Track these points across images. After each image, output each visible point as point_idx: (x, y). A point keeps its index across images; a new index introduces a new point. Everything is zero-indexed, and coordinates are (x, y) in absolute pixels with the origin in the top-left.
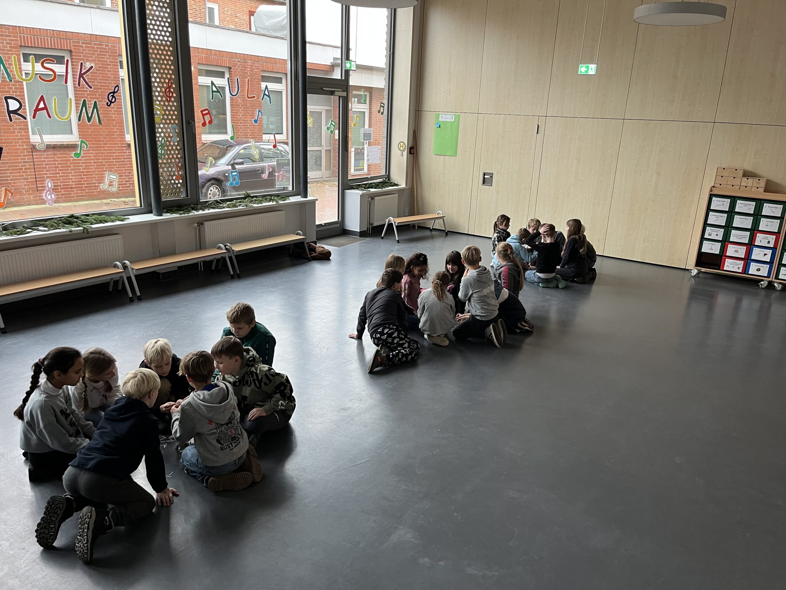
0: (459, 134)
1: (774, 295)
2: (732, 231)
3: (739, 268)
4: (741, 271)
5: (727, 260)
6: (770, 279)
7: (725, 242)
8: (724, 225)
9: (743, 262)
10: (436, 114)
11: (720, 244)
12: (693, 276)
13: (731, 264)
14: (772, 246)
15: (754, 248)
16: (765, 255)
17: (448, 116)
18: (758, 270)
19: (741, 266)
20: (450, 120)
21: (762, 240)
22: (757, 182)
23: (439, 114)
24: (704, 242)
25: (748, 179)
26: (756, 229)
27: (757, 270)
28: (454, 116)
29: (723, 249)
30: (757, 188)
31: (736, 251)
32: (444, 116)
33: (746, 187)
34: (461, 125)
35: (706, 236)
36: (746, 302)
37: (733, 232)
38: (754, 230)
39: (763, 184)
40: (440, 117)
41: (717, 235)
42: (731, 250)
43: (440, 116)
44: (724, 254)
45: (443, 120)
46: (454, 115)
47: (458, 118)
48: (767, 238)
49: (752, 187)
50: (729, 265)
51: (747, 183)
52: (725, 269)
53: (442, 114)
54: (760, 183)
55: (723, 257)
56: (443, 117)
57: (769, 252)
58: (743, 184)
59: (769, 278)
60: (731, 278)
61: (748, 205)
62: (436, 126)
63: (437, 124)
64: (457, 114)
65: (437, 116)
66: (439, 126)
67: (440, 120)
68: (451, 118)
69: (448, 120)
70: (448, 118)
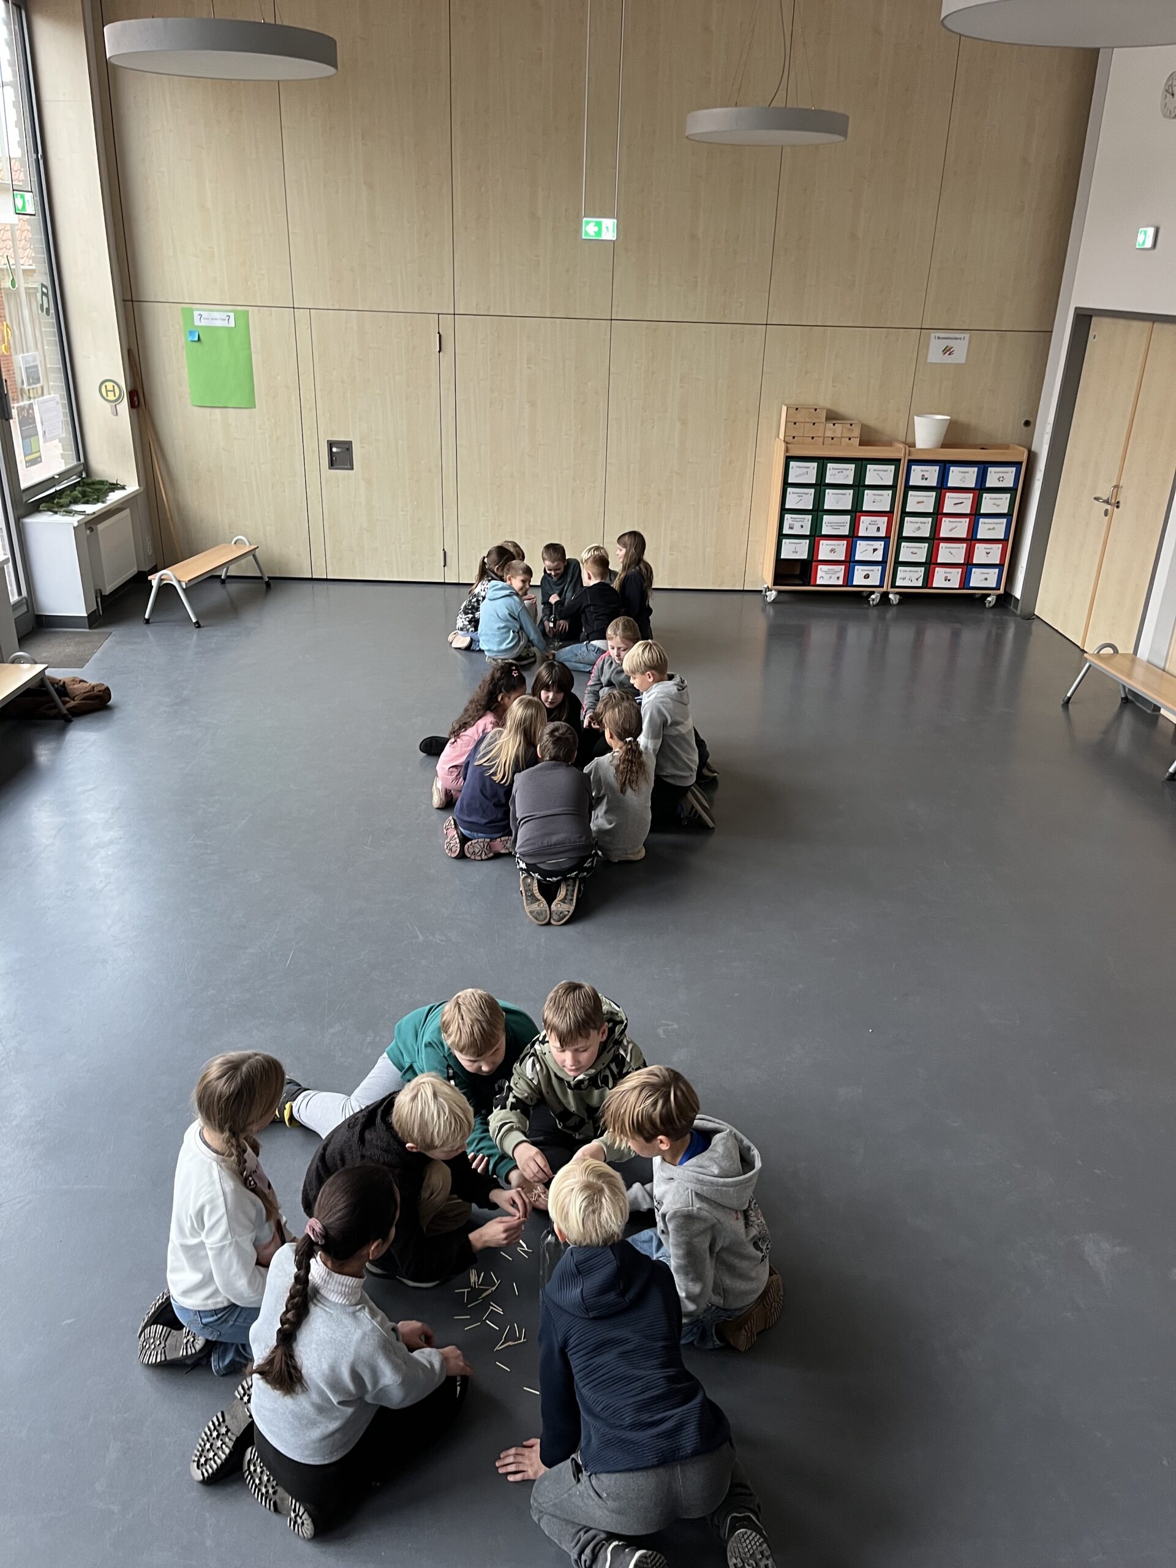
0: (253, 356)
1: (891, 613)
2: (824, 516)
3: (838, 578)
4: (841, 583)
5: (820, 567)
6: (884, 589)
7: (815, 536)
8: (811, 508)
9: (843, 567)
10: (183, 309)
11: (808, 541)
12: (769, 603)
13: (826, 573)
14: (884, 535)
15: (858, 542)
16: (875, 550)
17: (216, 315)
18: (867, 577)
19: (841, 575)
20: (225, 324)
21: (869, 526)
22: (849, 429)
23: (192, 310)
24: (784, 541)
25: (834, 424)
26: (858, 510)
27: (865, 577)
28: (232, 315)
29: (813, 549)
30: (850, 439)
31: (832, 551)
32: (205, 314)
33: (833, 438)
34: (254, 336)
35: (786, 531)
36: (853, 633)
37: (826, 518)
38: (856, 512)
39: (857, 432)
40: (197, 317)
41: (802, 527)
42: (825, 550)
43: (196, 313)
44: (815, 559)
45: (204, 323)
46: (231, 311)
47: (243, 319)
48: (874, 523)
49: (842, 437)
50: (823, 574)
51: (834, 432)
52: (818, 582)
53: (198, 310)
54: (852, 430)
55: (814, 563)
56: (204, 316)
57: (880, 545)
58: (829, 434)
59: (883, 587)
60: (829, 596)
61: (844, 471)
62: (190, 339)
63: (191, 333)
64: (239, 308)
65: (188, 315)
66: (196, 339)
67: (197, 323)
68: (224, 320)
69: (219, 323)
70: (217, 319)
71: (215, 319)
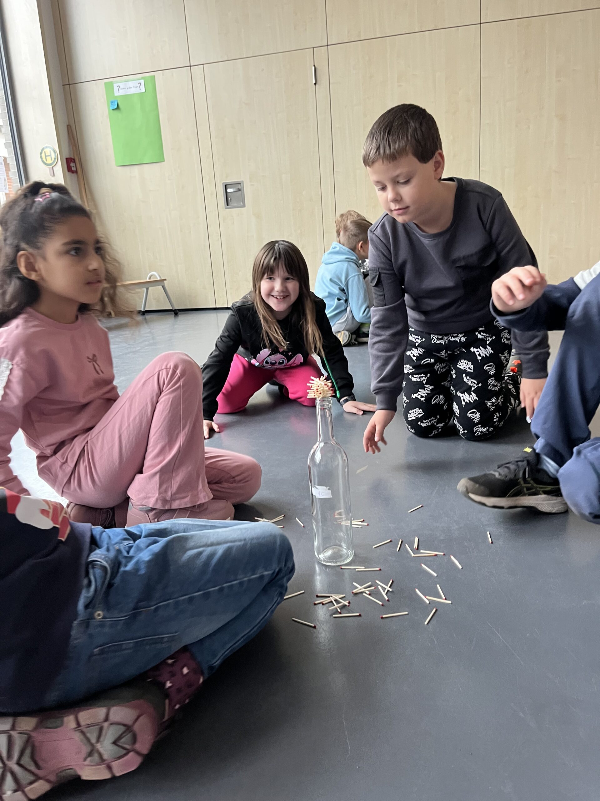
0: (160, 115)
10: (105, 83)
17: (131, 84)
20: (137, 91)
23: (111, 84)
28: (142, 81)
32: (122, 85)
34: (160, 97)
40: (116, 88)
43: (115, 85)
45: (122, 92)
46: (142, 78)
47: (151, 83)
53: (117, 82)
56: (121, 87)
62: (111, 108)
63: (112, 102)
64: (148, 74)
65: (109, 87)
66: (116, 107)
67: (116, 94)
68: (137, 87)
69: (133, 91)
70: (131, 88)
71: (130, 88)
